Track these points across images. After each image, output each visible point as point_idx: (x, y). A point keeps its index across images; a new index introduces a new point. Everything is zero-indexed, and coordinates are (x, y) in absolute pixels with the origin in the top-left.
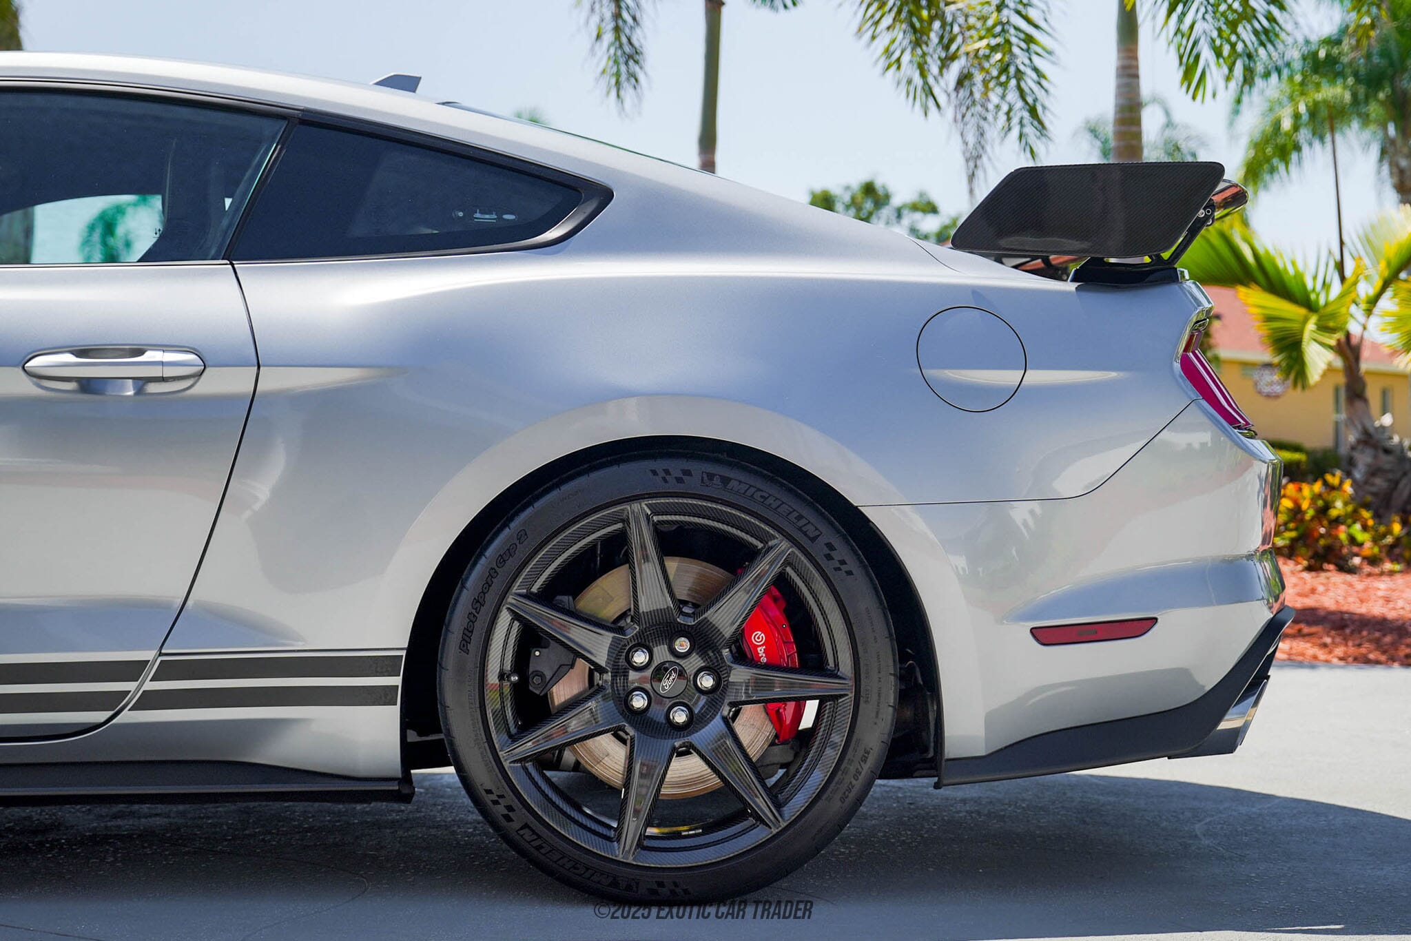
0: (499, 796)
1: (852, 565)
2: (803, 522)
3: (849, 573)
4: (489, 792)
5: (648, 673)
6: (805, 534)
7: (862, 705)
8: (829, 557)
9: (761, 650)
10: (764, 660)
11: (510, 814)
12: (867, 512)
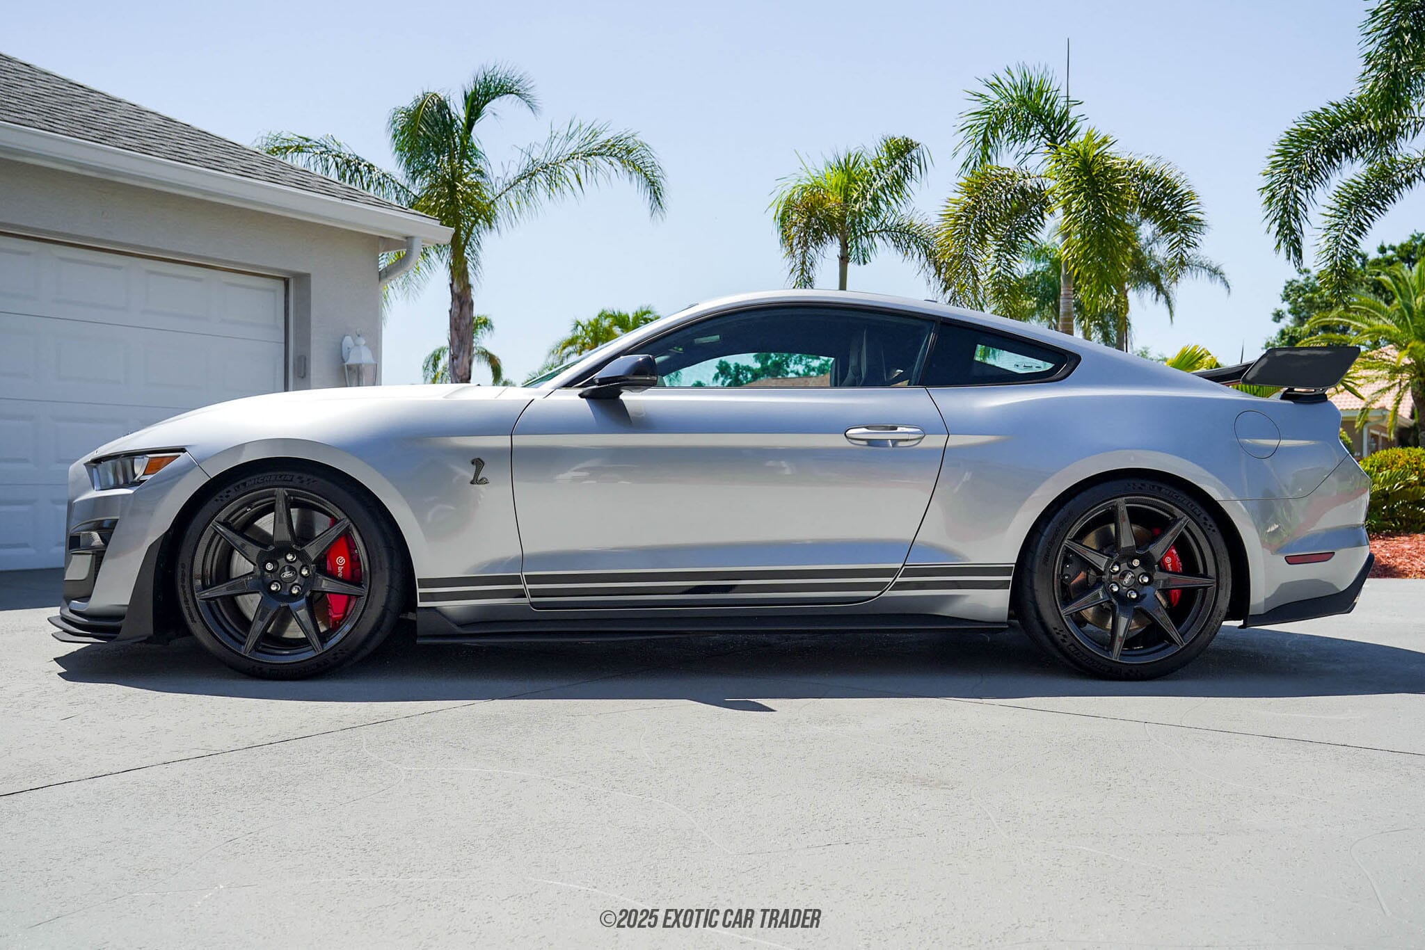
0: (1061, 631)
1: (1214, 528)
2: (1193, 508)
3: (1214, 531)
4: (1055, 629)
5: (1119, 575)
6: (1195, 513)
7: (1220, 591)
8: (1205, 524)
9: (1169, 565)
10: (1170, 570)
11: (1065, 639)
12: (1220, 503)
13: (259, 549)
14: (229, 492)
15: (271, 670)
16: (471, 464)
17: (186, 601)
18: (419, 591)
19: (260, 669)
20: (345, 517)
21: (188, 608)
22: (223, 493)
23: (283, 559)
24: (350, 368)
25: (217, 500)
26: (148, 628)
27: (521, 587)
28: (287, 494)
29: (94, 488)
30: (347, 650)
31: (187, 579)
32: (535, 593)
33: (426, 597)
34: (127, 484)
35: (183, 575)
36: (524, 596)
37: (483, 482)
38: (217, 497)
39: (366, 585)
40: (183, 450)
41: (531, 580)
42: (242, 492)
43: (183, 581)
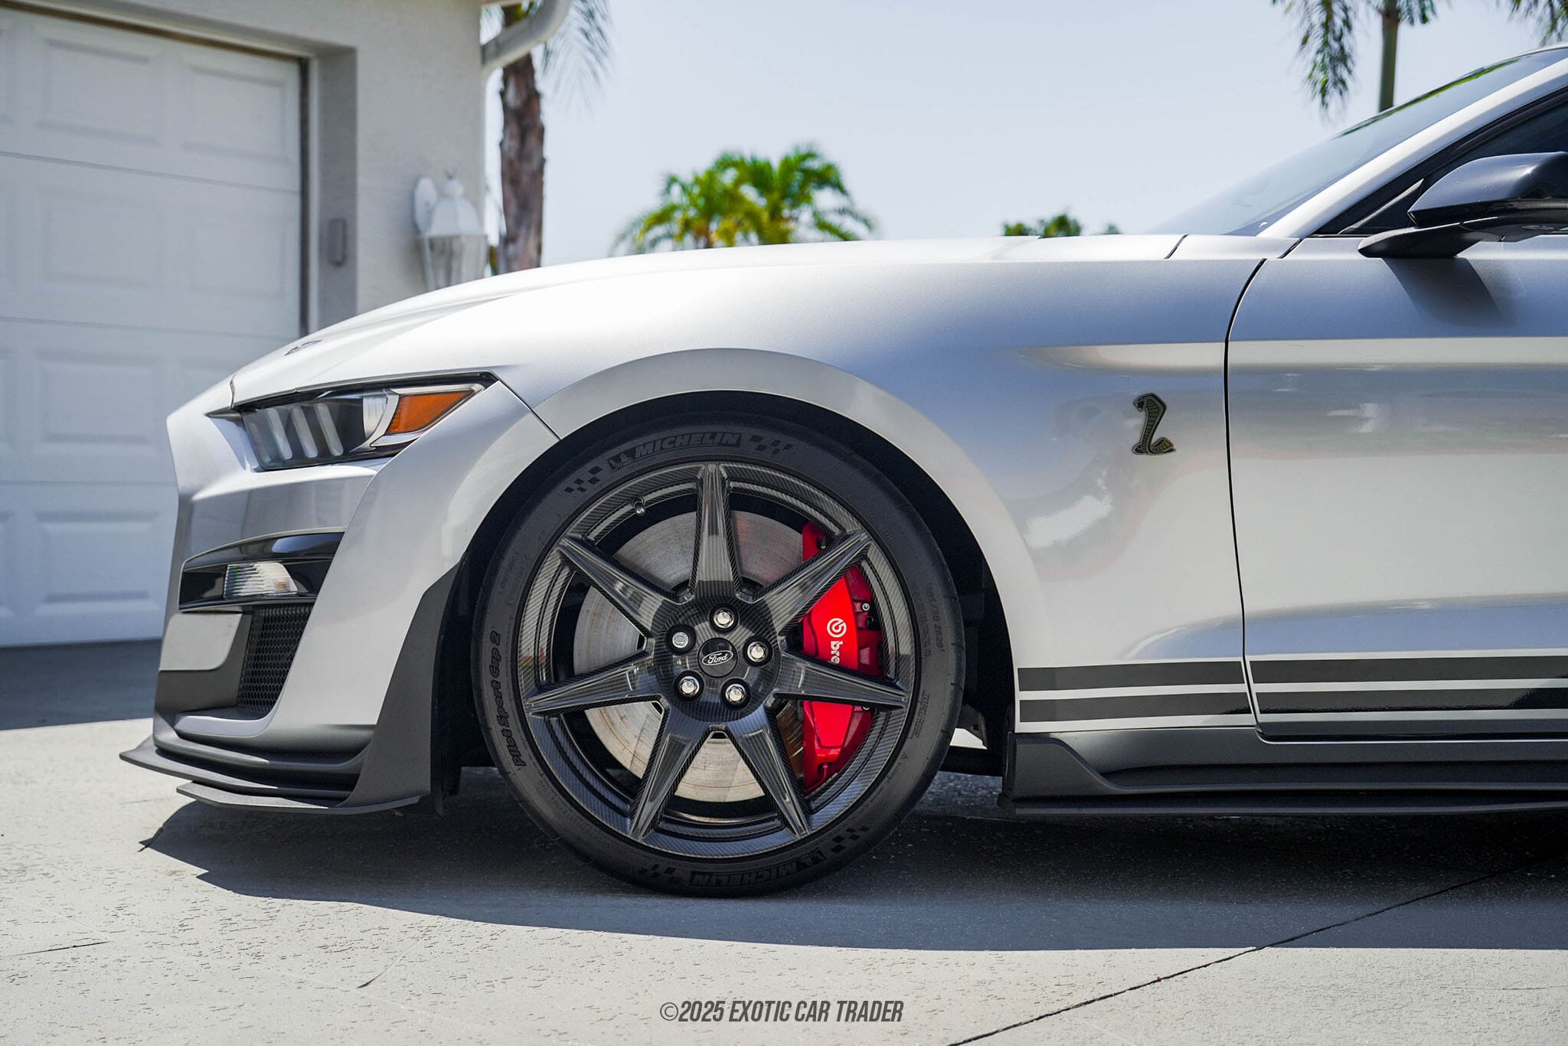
13: (662, 598)
14: (595, 470)
15: (694, 873)
16: (1134, 409)
17: (503, 718)
18: (1021, 696)
19: (670, 871)
20: (859, 527)
21: (507, 733)
22: (584, 472)
23: (707, 623)
24: (432, 243)
25: (569, 490)
26: (419, 778)
27: (1242, 688)
28: (725, 475)
29: (244, 468)
30: (865, 829)
31: (504, 667)
32: (1269, 703)
33: (1034, 711)
34: (350, 456)
35: (496, 657)
36: (1247, 711)
37: (1165, 447)
38: (570, 481)
39: (906, 683)
40: (486, 378)
41: (1266, 671)
42: (625, 472)
43: (495, 670)
